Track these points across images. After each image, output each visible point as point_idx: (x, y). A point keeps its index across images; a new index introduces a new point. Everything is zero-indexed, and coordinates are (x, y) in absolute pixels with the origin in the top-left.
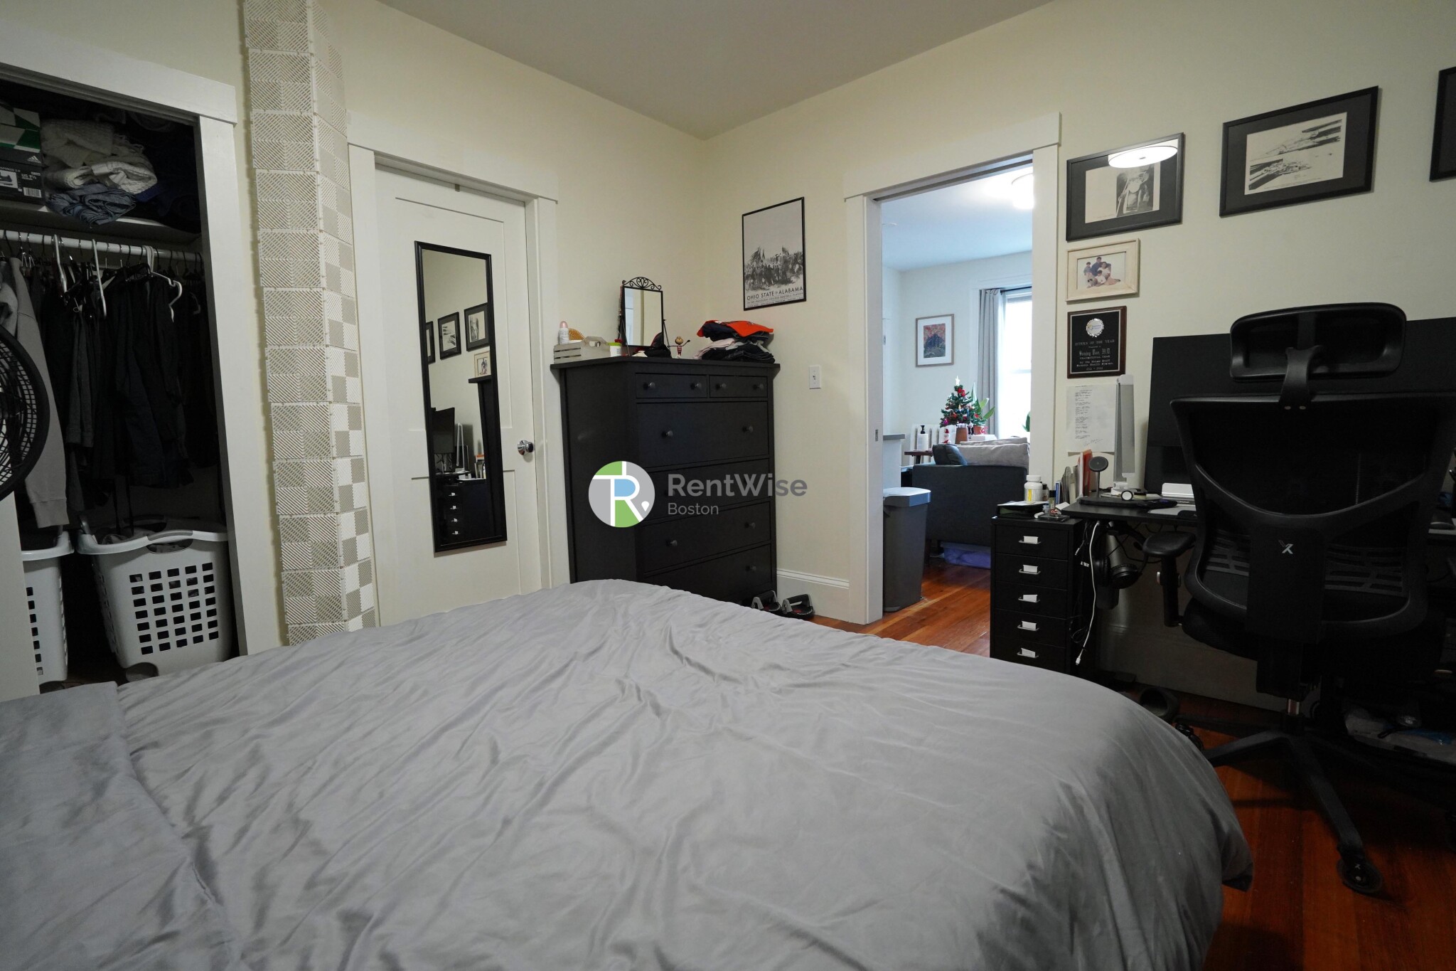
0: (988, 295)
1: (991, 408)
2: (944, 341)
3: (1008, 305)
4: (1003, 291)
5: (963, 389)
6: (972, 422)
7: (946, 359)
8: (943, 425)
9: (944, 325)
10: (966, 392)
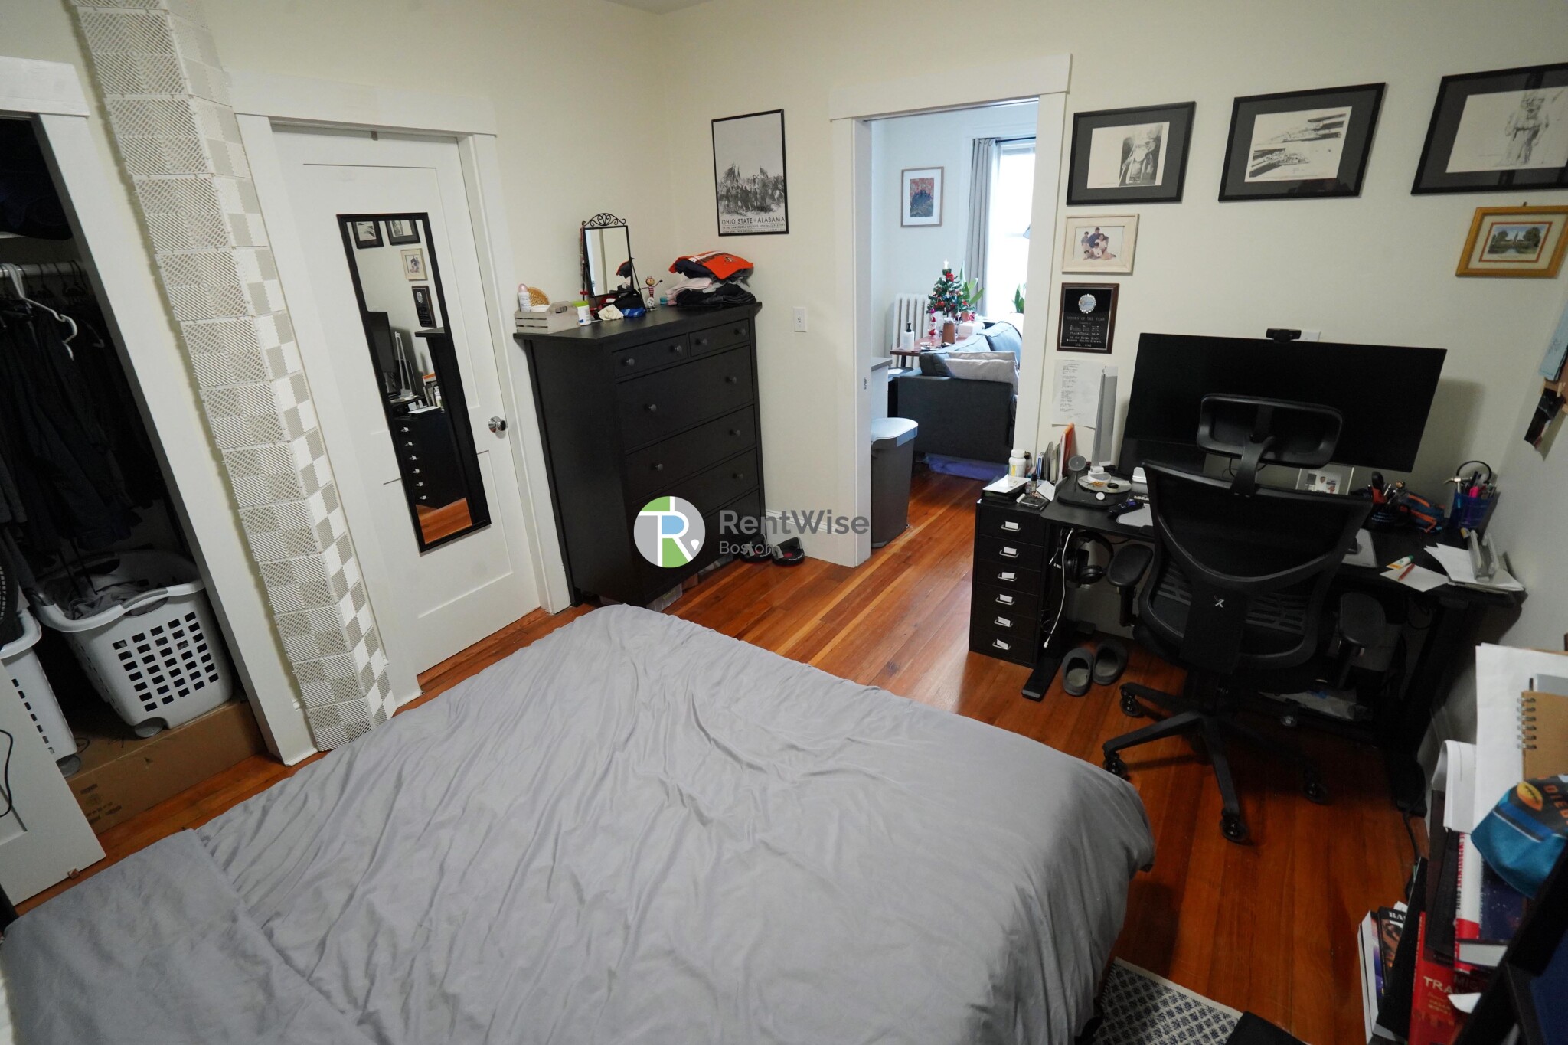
0: (982, 145)
1: (979, 290)
2: (932, 198)
3: (1003, 158)
4: (998, 141)
5: (952, 273)
6: (960, 311)
7: (934, 219)
8: (930, 311)
9: (932, 179)
10: (955, 276)
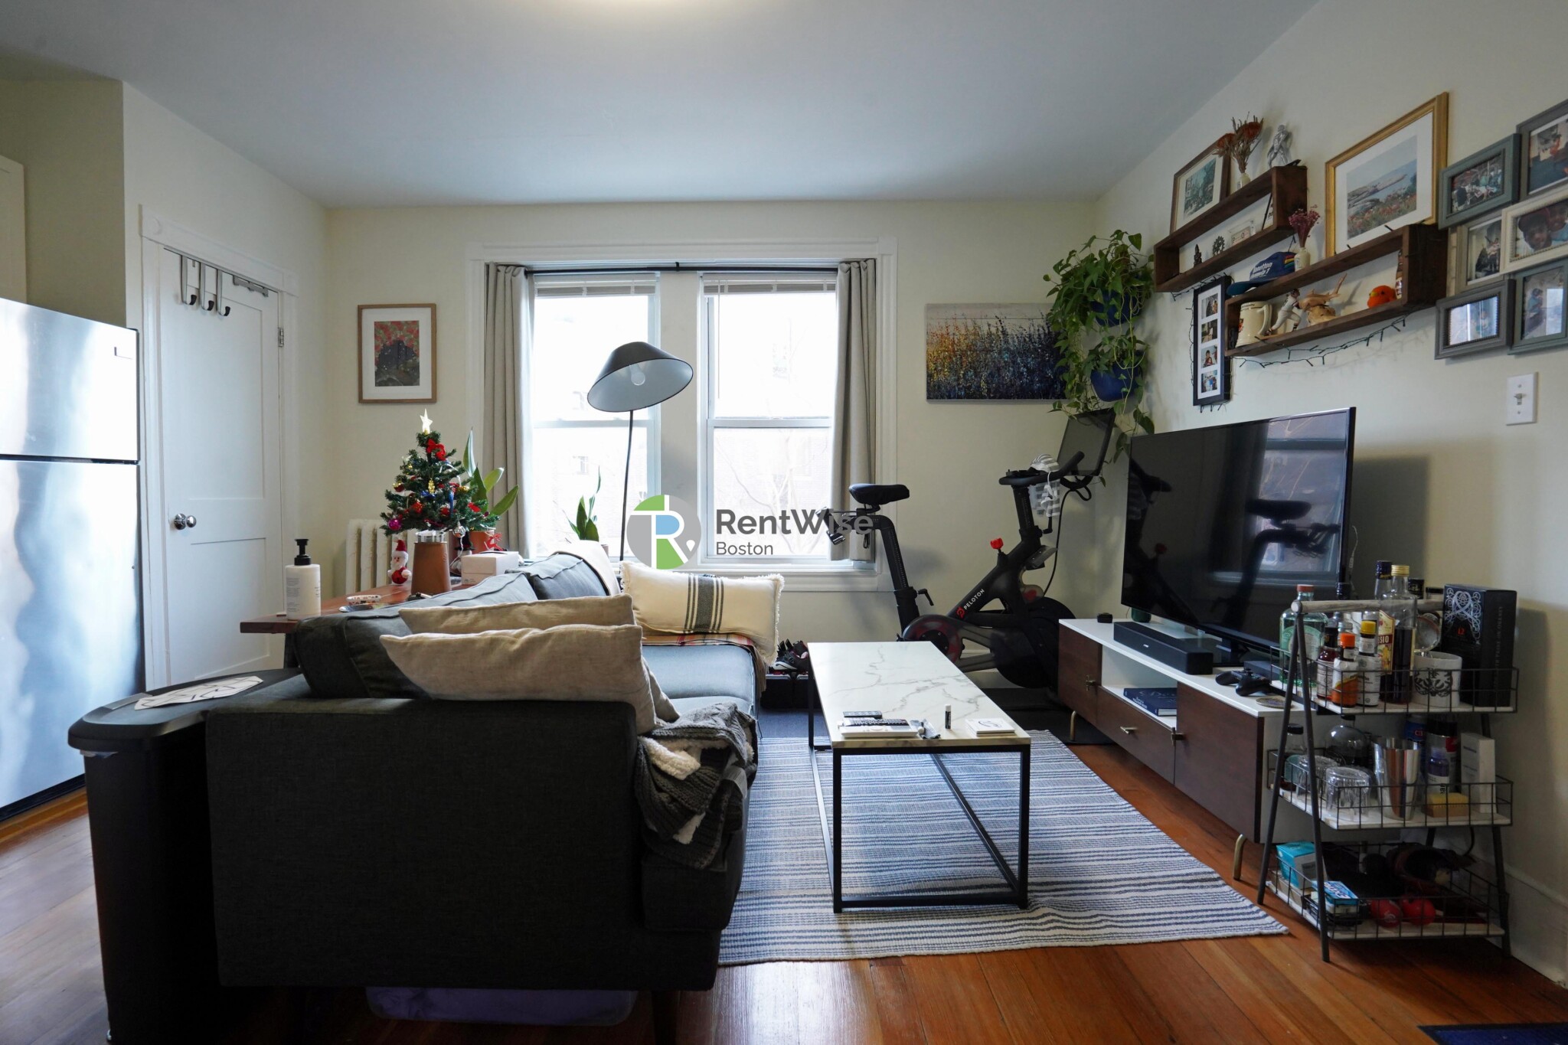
0: (501, 275)
1: (510, 490)
2: (417, 355)
3: (540, 302)
4: (529, 273)
5: (442, 441)
6: (463, 523)
7: (421, 390)
8: (390, 531)
9: (416, 323)
10: (448, 450)
